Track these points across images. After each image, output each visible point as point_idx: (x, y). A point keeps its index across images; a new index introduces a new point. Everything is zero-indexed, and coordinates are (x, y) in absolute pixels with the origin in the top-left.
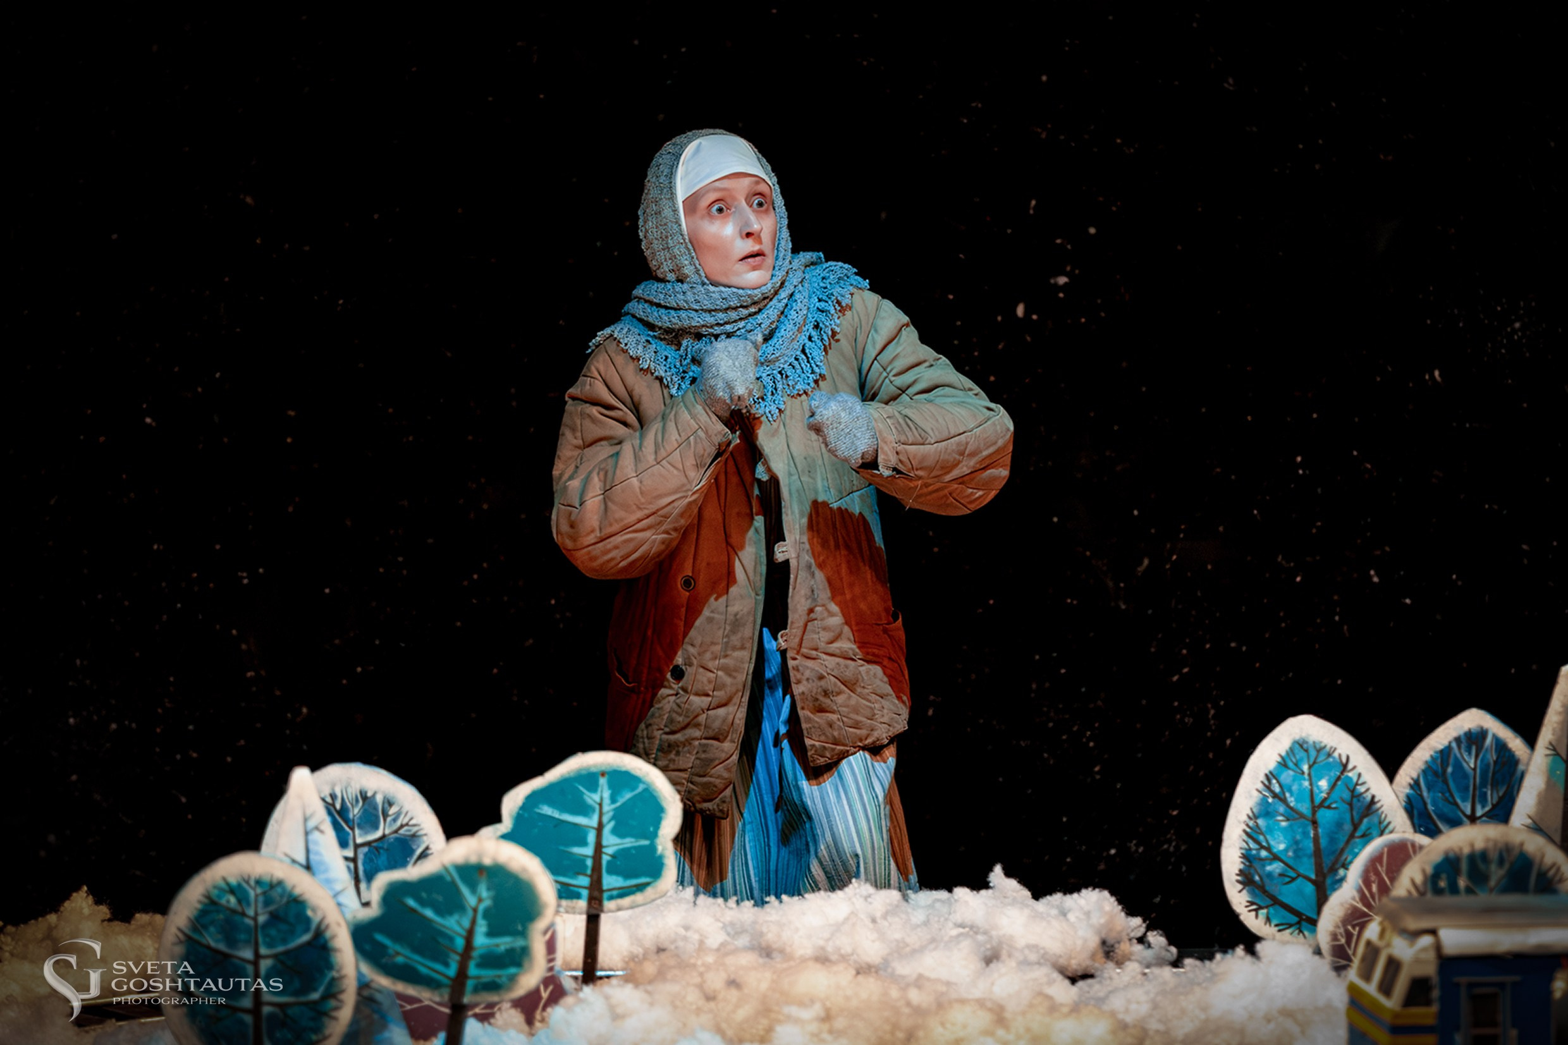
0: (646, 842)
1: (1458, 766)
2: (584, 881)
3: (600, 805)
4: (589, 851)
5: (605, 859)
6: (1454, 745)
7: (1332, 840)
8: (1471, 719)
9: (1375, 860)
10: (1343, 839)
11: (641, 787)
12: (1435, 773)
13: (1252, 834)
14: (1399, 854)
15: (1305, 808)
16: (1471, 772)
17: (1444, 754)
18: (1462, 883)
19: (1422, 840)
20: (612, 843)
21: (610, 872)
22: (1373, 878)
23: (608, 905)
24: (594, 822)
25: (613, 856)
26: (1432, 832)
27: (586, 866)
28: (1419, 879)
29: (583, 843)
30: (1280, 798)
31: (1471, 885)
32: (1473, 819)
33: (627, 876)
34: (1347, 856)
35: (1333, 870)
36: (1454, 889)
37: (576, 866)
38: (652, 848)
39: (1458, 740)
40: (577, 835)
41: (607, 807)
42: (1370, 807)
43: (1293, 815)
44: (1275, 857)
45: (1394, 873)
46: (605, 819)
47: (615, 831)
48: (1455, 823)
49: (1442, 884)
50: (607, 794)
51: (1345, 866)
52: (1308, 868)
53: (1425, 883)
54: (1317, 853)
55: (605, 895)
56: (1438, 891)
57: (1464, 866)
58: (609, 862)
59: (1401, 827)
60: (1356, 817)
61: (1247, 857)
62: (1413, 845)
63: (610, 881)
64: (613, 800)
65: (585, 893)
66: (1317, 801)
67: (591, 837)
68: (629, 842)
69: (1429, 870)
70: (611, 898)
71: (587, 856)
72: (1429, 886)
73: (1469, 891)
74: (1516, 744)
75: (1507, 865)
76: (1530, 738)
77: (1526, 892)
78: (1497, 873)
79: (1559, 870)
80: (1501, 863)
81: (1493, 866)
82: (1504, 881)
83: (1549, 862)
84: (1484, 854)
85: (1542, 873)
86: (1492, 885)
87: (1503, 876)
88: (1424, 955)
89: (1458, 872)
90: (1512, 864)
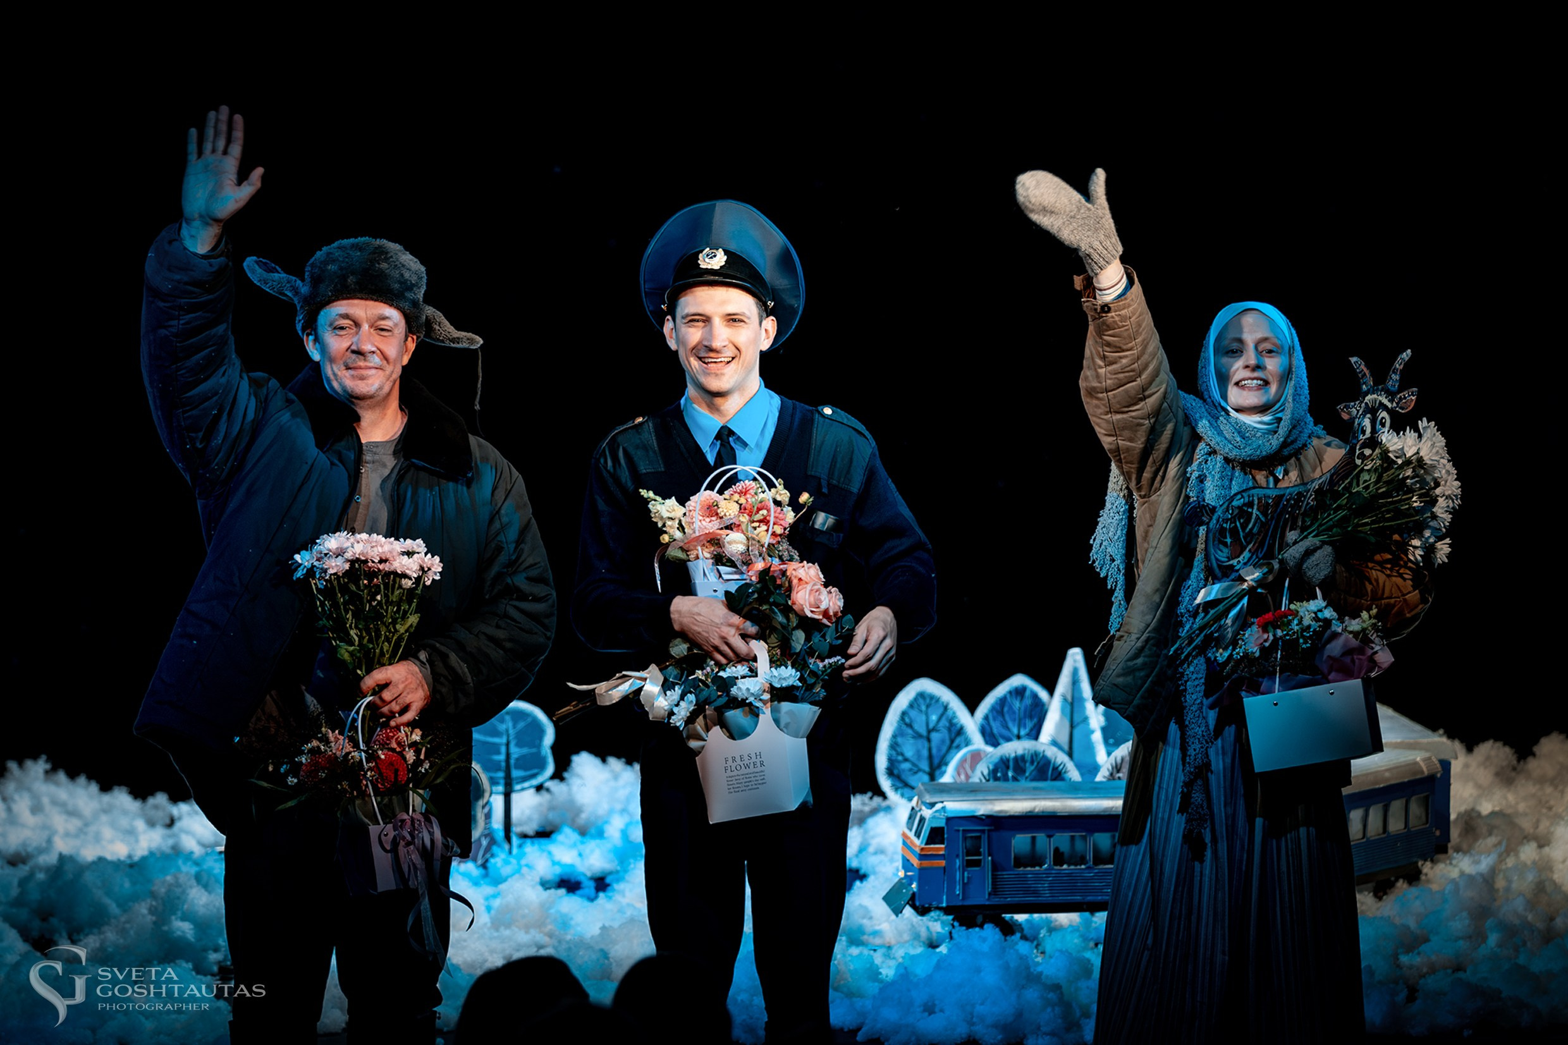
0: (534, 750)
1: (1011, 707)
2: (501, 774)
3: (507, 730)
4: (502, 757)
5: (512, 762)
6: (1008, 696)
7: (939, 750)
8: (1018, 680)
9: (963, 761)
10: (944, 749)
11: (529, 720)
12: (997, 712)
13: (894, 746)
14: (976, 757)
15: (924, 732)
16: (1017, 711)
17: (1002, 701)
18: (1010, 774)
19: (990, 749)
20: (516, 752)
21: (517, 767)
22: (962, 771)
23: (517, 787)
24: (504, 740)
25: (517, 759)
26: (995, 744)
27: (500, 766)
28: (986, 772)
29: (499, 753)
30: (910, 726)
31: (1015, 775)
32: (1019, 737)
33: (526, 769)
34: (948, 758)
35: (939, 766)
36: (1005, 778)
37: (495, 767)
38: (539, 753)
39: (1010, 692)
40: (495, 749)
41: (511, 732)
42: (960, 731)
43: (918, 736)
44: (906, 760)
45: (973, 768)
46: (511, 738)
47: (518, 745)
48: (1008, 740)
49: (999, 775)
50: (510, 724)
51: (946, 764)
52: (925, 765)
53: (989, 774)
54: (930, 757)
55: (515, 782)
56: (996, 779)
57: (1011, 764)
58: (515, 764)
59: (978, 742)
60: (953, 735)
61: (891, 760)
62: (985, 751)
63: (516, 773)
64: (514, 727)
65: (502, 781)
66: (931, 726)
67: (503, 749)
68: (525, 751)
69: (991, 767)
70: (518, 783)
71: (500, 761)
72: (991, 775)
73: (1015, 779)
74: (1043, 694)
75: (1035, 764)
76: (1051, 691)
77: (1046, 780)
78: (1030, 769)
79: (1064, 765)
80: (1032, 762)
81: (1028, 765)
82: (1034, 773)
83: (1059, 761)
84: (1023, 757)
85: (1055, 769)
86: (1027, 774)
87: (1033, 770)
88: (937, 814)
89: (1008, 768)
90: (1038, 763)
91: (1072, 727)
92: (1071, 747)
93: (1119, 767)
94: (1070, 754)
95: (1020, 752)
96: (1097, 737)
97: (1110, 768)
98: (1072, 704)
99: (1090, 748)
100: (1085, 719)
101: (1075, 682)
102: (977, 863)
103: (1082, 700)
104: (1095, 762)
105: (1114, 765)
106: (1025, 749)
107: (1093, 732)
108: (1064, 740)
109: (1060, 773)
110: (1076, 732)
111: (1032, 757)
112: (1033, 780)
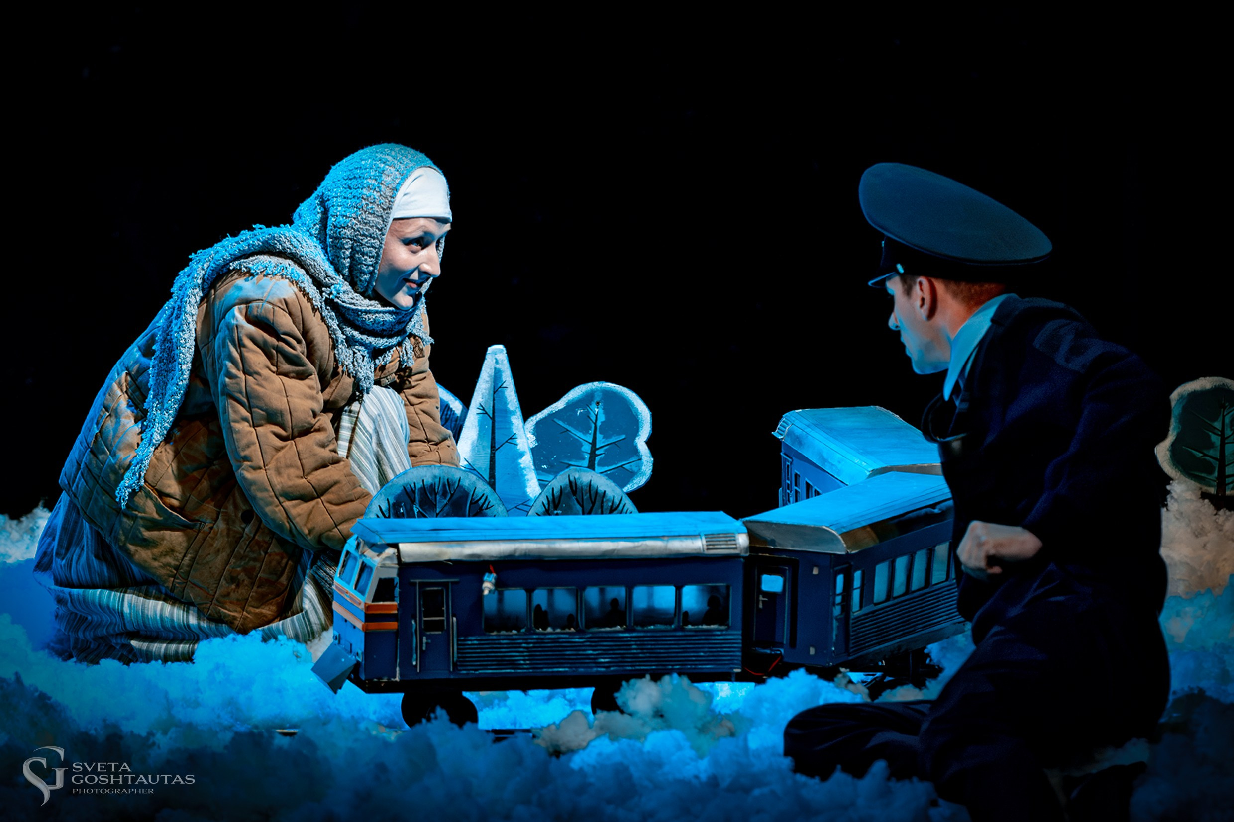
18: (416, 510)
28: (384, 507)
31: (422, 510)
36: (410, 514)
53: (389, 509)
56: (398, 515)
57: (418, 496)
69: (391, 502)
73: (421, 514)
74: (456, 406)
75: (449, 496)
76: (466, 402)
77: (463, 515)
78: (441, 502)
79: (487, 497)
80: (444, 494)
81: (438, 498)
82: (446, 508)
83: (479, 492)
84: (432, 487)
85: (474, 503)
86: (438, 510)
87: (446, 505)
88: (388, 563)
89: (413, 501)
90: (452, 495)
91: (493, 448)
92: (492, 476)
93: (557, 501)
94: (492, 484)
95: (429, 481)
96: (527, 461)
97: (546, 502)
98: (493, 419)
99: (518, 476)
100: (512, 438)
101: (497, 389)
102: (438, 625)
103: (507, 413)
104: (525, 493)
105: (550, 498)
106: (435, 477)
107: (521, 455)
108: (483, 465)
109: (481, 508)
110: (498, 454)
111: (444, 486)
112: (448, 515)
